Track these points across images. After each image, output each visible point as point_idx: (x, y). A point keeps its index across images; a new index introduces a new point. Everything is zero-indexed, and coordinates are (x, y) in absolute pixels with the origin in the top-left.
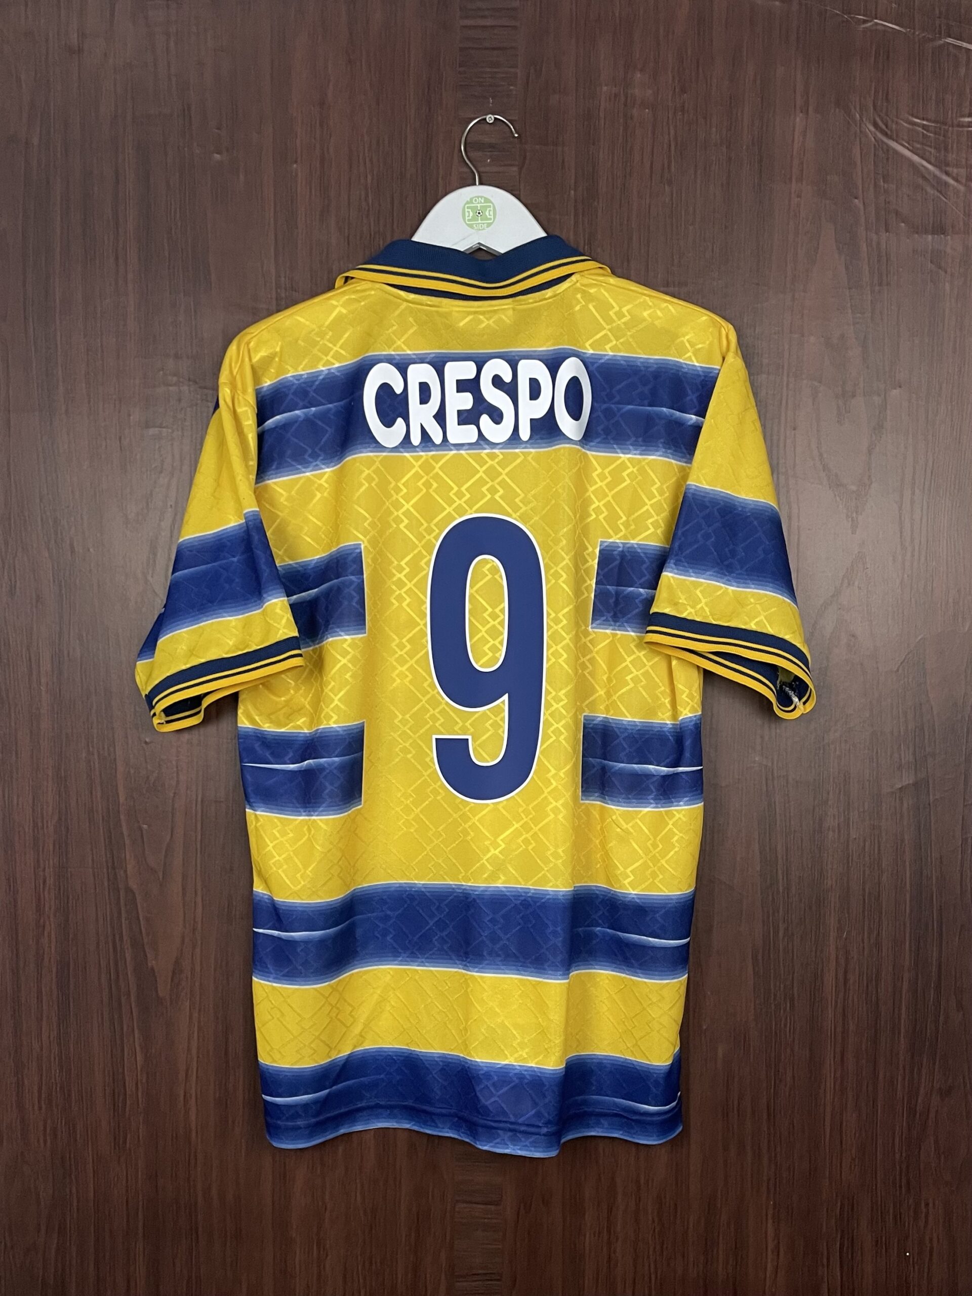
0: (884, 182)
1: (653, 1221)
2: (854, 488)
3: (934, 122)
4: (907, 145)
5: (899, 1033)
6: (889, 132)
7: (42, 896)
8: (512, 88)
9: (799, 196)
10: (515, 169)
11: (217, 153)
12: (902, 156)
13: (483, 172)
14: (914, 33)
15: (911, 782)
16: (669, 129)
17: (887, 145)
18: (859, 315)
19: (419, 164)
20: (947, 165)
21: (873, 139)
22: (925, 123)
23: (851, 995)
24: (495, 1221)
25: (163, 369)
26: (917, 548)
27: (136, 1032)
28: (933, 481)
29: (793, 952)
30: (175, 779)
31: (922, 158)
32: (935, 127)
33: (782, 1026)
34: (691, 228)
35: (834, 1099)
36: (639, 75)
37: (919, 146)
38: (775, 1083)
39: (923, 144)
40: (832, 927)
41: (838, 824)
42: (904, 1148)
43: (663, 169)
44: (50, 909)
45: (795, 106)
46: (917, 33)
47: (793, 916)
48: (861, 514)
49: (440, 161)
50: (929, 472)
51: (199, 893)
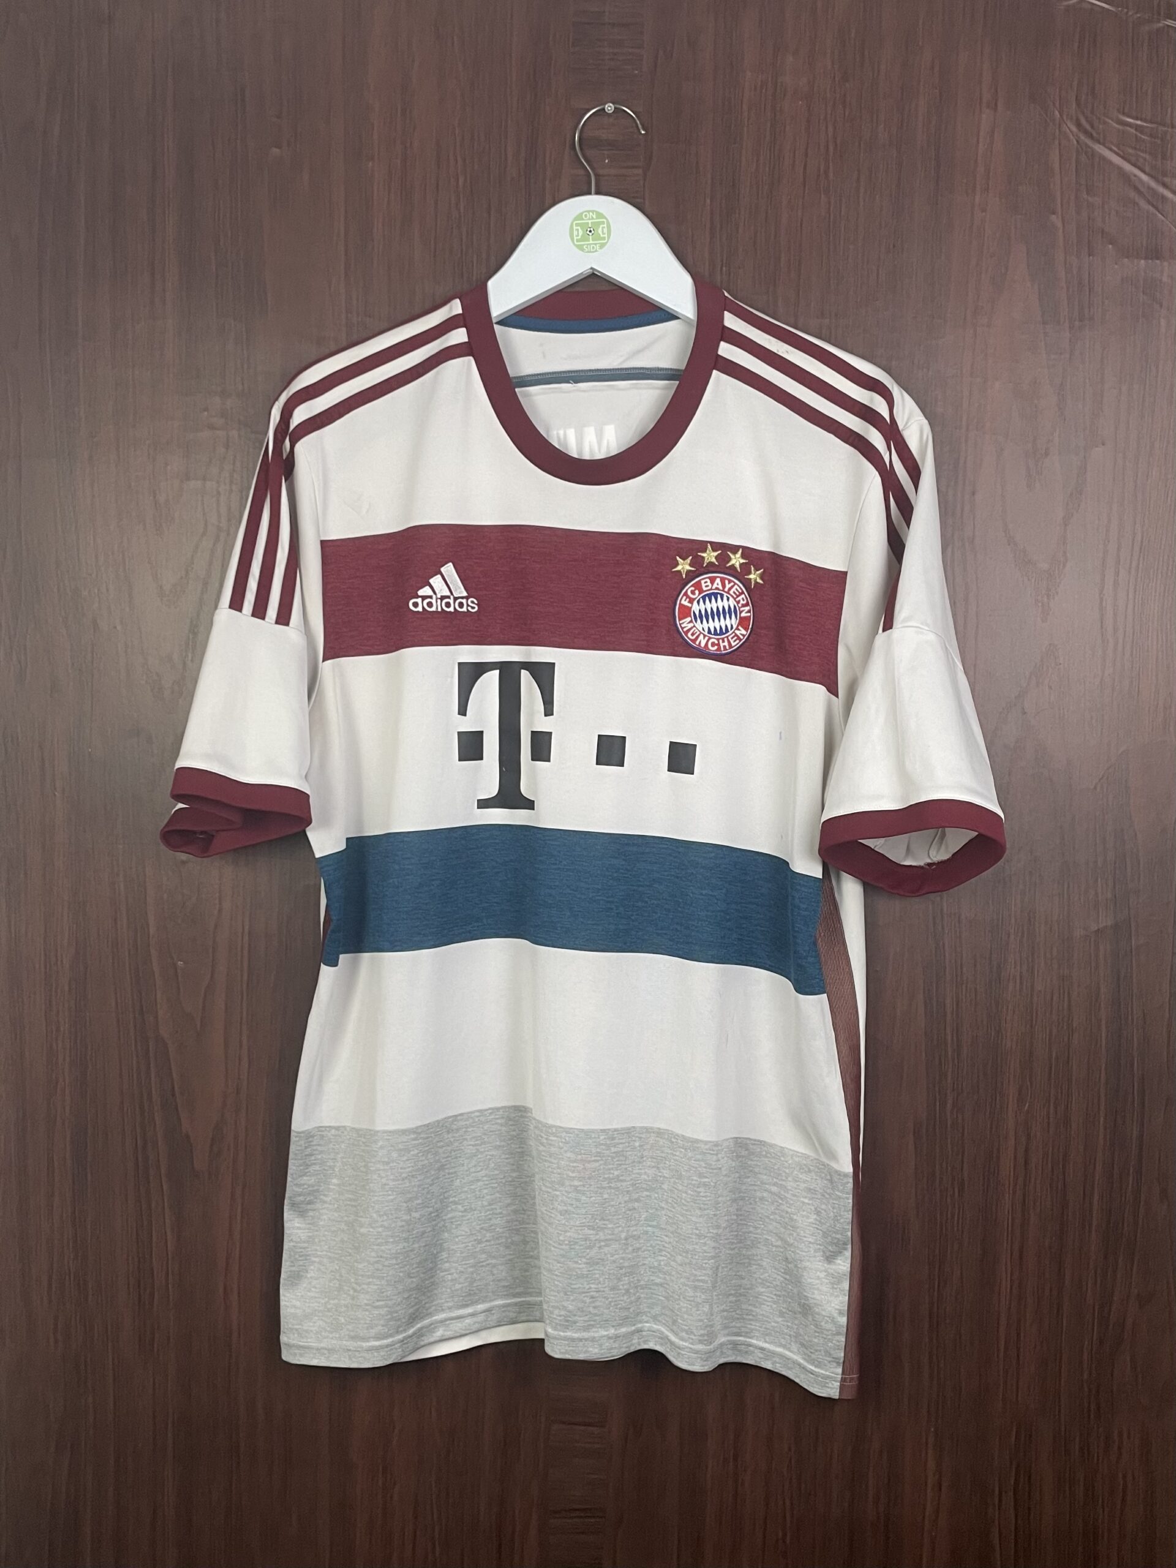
0: (1088, 194)
1: (790, 1449)
2: (1045, 566)
3: (1151, 122)
4: (1115, 149)
5: (1090, 1225)
6: (1095, 134)
7: (54, 1045)
8: (637, 72)
9: (984, 210)
10: (640, 171)
11: (276, 147)
12: (1110, 163)
13: (603, 176)
14: (1127, 13)
15: (1109, 923)
16: (827, 128)
17: (1093, 150)
18: (1053, 357)
19: (522, 163)
20: (1165, 174)
21: (1075, 142)
22: (1139, 122)
23: (1033, 1180)
24: (596, 1446)
25: (206, 409)
26: (1121, 641)
27: (167, 1210)
28: (1141, 559)
29: (963, 1127)
30: (217, 906)
31: (1135, 165)
32: (1152, 128)
33: (949, 1216)
34: (851, 247)
35: (1010, 1304)
36: (791, 59)
37: (1130, 151)
38: (939, 1286)
39: (1135, 149)
40: (1011, 1099)
41: (1021, 973)
42: (1094, 1366)
43: (819, 176)
44: (64, 1060)
45: (981, 99)
46: (1130, 13)
47: (964, 1084)
48: (1054, 598)
49: (547, 161)
50: (1137, 548)
51: (245, 1042)
